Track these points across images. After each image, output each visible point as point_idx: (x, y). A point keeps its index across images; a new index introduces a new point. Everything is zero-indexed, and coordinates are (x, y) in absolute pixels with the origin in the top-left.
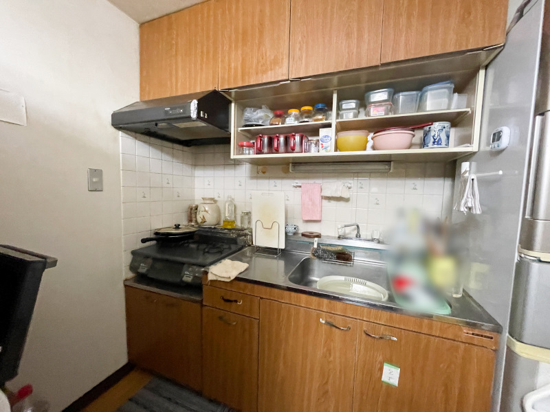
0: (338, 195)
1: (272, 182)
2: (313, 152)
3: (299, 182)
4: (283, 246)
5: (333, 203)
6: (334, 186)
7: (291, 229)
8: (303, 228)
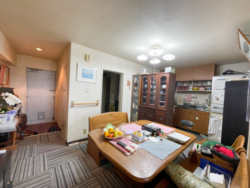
0: (194, 97)
1: (181, 94)
2: (189, 90)
3: (187, 94)
4: (183, 105)
5: (193, 98)
6: (193, 95)
7: (184, 102)
8: (187, 102)
